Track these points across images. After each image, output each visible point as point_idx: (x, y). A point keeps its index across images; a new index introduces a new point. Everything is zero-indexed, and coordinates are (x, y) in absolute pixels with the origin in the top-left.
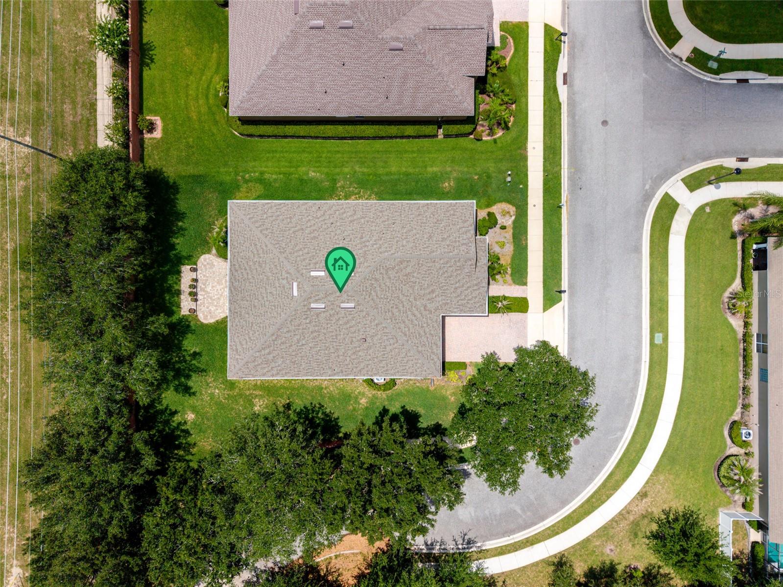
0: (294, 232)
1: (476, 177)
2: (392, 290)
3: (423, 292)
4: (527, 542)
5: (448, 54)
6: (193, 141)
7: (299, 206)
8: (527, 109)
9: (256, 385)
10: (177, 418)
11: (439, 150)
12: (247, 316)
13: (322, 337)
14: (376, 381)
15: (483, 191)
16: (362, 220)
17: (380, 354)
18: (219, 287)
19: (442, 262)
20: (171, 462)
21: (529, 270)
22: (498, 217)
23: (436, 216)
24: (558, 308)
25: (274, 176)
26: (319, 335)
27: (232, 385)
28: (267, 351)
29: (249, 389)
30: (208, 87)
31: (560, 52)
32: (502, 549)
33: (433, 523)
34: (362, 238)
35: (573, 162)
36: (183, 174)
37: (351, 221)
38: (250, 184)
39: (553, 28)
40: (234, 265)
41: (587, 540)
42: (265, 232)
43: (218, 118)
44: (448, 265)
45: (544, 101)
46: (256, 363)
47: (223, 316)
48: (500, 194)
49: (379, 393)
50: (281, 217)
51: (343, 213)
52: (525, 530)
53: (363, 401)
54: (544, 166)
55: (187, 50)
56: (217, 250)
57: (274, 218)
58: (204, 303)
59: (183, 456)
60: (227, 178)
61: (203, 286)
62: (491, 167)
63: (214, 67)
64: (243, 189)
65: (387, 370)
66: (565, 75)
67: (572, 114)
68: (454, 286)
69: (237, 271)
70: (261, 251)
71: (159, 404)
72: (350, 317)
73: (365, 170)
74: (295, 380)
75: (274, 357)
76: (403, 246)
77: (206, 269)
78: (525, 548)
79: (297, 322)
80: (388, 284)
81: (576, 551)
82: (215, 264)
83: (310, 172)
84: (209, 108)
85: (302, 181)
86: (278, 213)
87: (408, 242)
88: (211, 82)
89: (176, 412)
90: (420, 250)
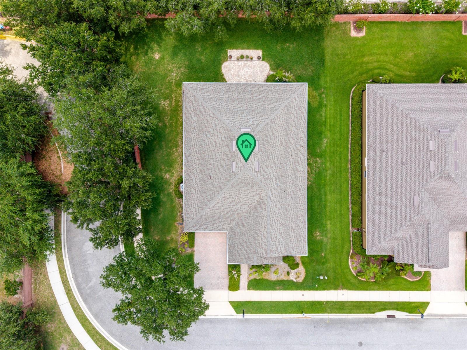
0: (286, 129)
1: (323, 255)
2: (245, 198)
3: (243, 219)
4: (69, 290)
5: (410, 237)
6: (348, 58)
7: (304, 132)
8: (370, 290)
9: (179, 101)
10: (156, 47)
11: (342, 229)
12: (227, 96)
13: (212, 148)
14: (181, 185)
15: (313, 259)
16: (294, 177)
17: (200, 189)
18: (247, 76)
19: (265, 233)
20: (125, 43)
21: (259, 291)
22: (296, 270)
23: (297, 228)
24: (232, 311)
25: (323, 114)
26: (214, 146)
27: (179, 85)
28: (202, 110)
29: (176, 97)
30: (386, 69)
31: (410, 313)
32: (64, 272)
33: (81, 227)
34: (282, 176)
35: (333, 321)
36: (325, 52)
37: (293, 169)
38: (318, 98)
39: (426, 308)
40: (262, 87)
41: (70, 332)
42: (286, 109)
43: (364, 75)
44: (262, 237)
45: (376, 302)
46: (194, 102)
47: (227, 79)
48: (311, 271)
49: (173, 187)
50: (296, 120)
51: (298, 163)
52: (77, 288)
53: (167, 176)
54: (330, 302)
55: (411, 54)
56: (273, 75)
57: (295, 115)
58: (236, 66)
59: (129, 51)
60: (322, 82)
61: (247, 65)
62: (330, 265)
63: (399, 73)
64: (315, 93)
65: (189, 193)
66: (393, 316)
67: (366, 321)
68: (247, 241)
69: (258, 89)
70: (272, 106)
71: (166, 34)
72: (226, 168)
73: (328, 178)
74: (182, 129)
75: (198, 115)
76: (276, 205)
77: (259, 67)
78: (65, 289)
79: (222, 131)
80: (249, 195)
81: (62, 324)
82: (263, 74)
83: (327, 139)
84: (371, 70)
85: (320, 133)
86: (299, 118)
87: (279, 209)
88: (390, 71)
89: (160, 46)
90: (274, 217)
